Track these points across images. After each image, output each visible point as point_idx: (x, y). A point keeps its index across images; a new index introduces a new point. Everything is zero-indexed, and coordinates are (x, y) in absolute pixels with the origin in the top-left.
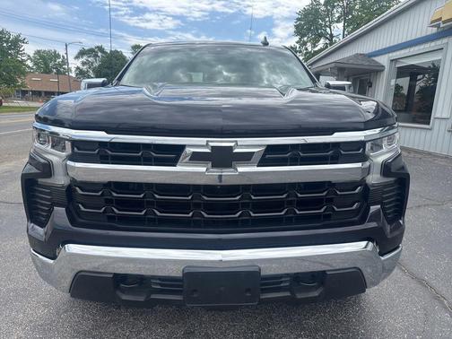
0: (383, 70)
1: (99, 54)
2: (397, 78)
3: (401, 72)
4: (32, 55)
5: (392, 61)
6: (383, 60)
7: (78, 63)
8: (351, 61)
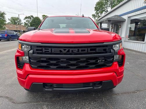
0: (125, 21)
1: (32, 18)
2: (131, 24)
3: (132, 21)
4: (10, 19)
5: (129, 17)
6: (125, 17)
7: (25, 21)
8: (113, 18)
